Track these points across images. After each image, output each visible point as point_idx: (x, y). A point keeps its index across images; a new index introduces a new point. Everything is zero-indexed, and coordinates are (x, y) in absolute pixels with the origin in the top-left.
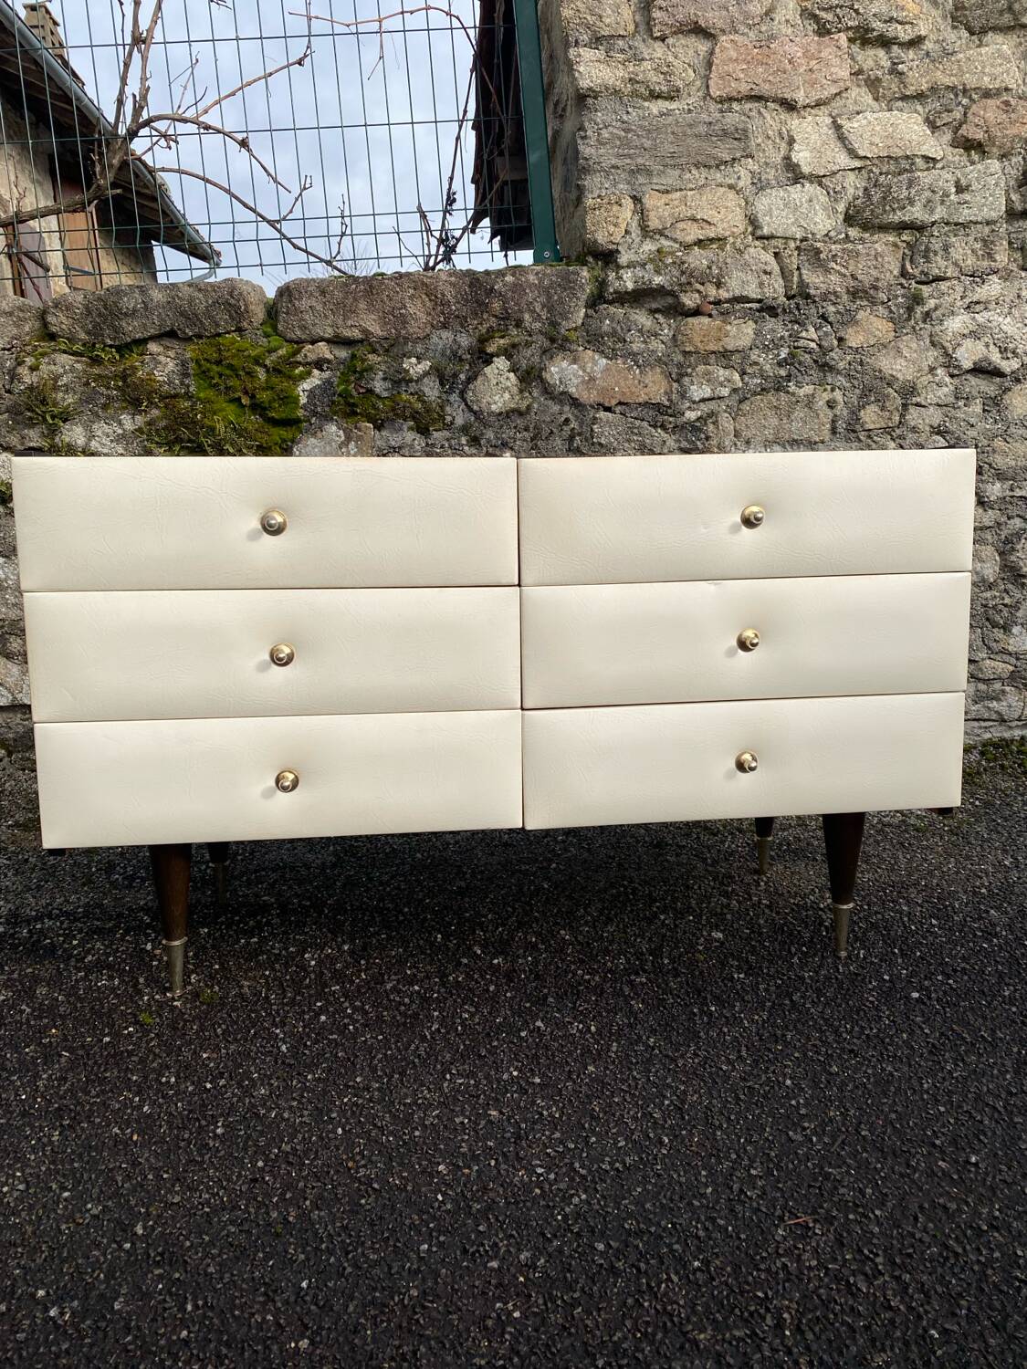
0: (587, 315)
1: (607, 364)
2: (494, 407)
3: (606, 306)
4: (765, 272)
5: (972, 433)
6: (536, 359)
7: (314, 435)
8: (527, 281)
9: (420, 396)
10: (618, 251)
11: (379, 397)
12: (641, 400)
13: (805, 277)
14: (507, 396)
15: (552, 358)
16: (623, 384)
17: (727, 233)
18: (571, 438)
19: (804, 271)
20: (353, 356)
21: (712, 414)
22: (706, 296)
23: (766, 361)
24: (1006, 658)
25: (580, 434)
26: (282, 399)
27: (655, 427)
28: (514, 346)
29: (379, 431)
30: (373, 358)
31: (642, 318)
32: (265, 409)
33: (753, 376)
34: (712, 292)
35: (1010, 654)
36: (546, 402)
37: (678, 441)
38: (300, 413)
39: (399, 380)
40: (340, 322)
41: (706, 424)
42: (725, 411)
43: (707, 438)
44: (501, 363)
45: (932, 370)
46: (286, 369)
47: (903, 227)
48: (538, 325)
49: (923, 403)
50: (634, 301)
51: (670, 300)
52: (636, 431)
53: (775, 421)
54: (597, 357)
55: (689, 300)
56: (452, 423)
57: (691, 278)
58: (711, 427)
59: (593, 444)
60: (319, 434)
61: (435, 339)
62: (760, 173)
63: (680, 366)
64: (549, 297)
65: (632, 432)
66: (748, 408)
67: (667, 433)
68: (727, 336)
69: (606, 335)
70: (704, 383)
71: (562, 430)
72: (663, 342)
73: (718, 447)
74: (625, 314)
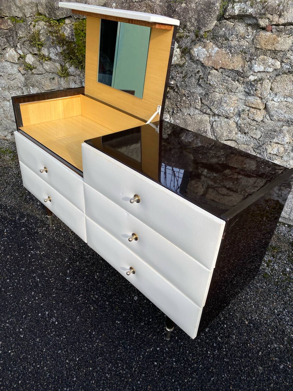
0: (216, 25)
1: (218, 50)
3: (225, 21)
6: (189, 44)
8: (191, 6)
12: (230, 68)
14: (175, 58)
15: (195, 44)
16: (223, 60)
18: (199, 80)
21: (261, 80)
22: (272, 21)
25: (203, 78)
27: (234, 81)
28: (180, 38)
31: (241, 28)
33: (286, 64)
34: (276, 19)
36: (191, 63)
37: (244, 88)
41: (257, 83)
42: (268, 79)
43: (256, 90)
48: (193, 28)
51: (255, 21)
52: (225, 81)
53: (291, 87)
54: (214, 46)
55: (263, 23)
57: (267, 11)
58: (259, 85)
59: (207, 83)
63: (251, 55)
64: (199, 16)
65: (224, 81)
66: (279, 79)
67: (240, 84)
68: (278, 42)
69: (221, 36)
70: (261, 64)
71: (196, 75)
72: (247, 42)
73: (261, 94)
74: (234, 25)
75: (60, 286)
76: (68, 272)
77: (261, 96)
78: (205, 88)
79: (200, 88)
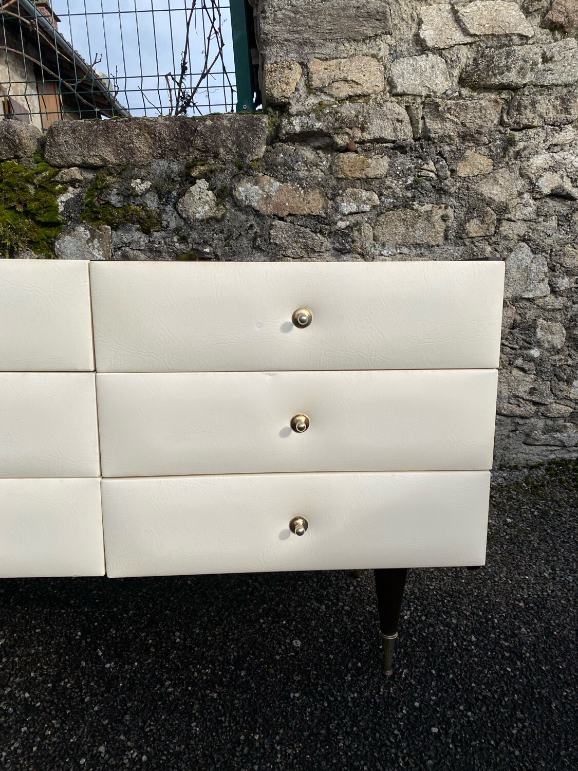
0: (267, 151)
1: (280, 186)
2: (197, 215)
3: (280, 144)
4: (398, 120)
5: (549, 241)
6: (228, 181)
7: (69, 233)
8: (222, 124)
9: (144, 206)
10: (289, 104)
11: (114, 207)
12: (305, 213)
13: (428, 124)
14: (207, 207)
15: (239, 181)
16: (291, 201)
17: (370, 91)
18: (254, 239)
19: (427, 120)
20: (97, 178)
21: (357, 224)
22: (354, 137)
23: (397, 186)
24: (568, 402)
25: (260, 236)
26: (46, 208)
27: (315, 232)
28: (212, 171)
29: (116, 231)
30: (110, 179)
31: (308, 153)
32: (34, 215)
33: (388, 197)
34: (358, 134)
35: (571, 400)
36: (236, 213)
37: (333, 243)
38: (60, 218)
39: (129, 195)
40: (85, 153)
41: (352, 231)
42: (367, 222)
43: (353, 241)
44: (202, 184)
45: (520, 194)
46: (48, 186)
47: (502, 88)
48: (230, 157)
49: (513, 218)
50: (303, 141)
51: (327, 140)
52: (301, 235)
53: (402, 230)
55: (341, 140)
56: (167, 226)
57: (342, 124)
58: (356, 233)
59: (270, 244)
60: (72, 233)
61: (155, 166)
62: (396, 46)
63: (334, 188)
64: (238, 137)
65: (299, 236)
66: (383, 220)
67: (324, 237)
68: (368, 167)
69: (280, 165)
70: (352, 201)
71: (248, 233)
72: (322, 171)
73: (361, 248)
74: (295, 150)
75: (99, 686)
76: (100, 654)
77: (363, 250)
78: (268, 253)
79: (259, 254)
